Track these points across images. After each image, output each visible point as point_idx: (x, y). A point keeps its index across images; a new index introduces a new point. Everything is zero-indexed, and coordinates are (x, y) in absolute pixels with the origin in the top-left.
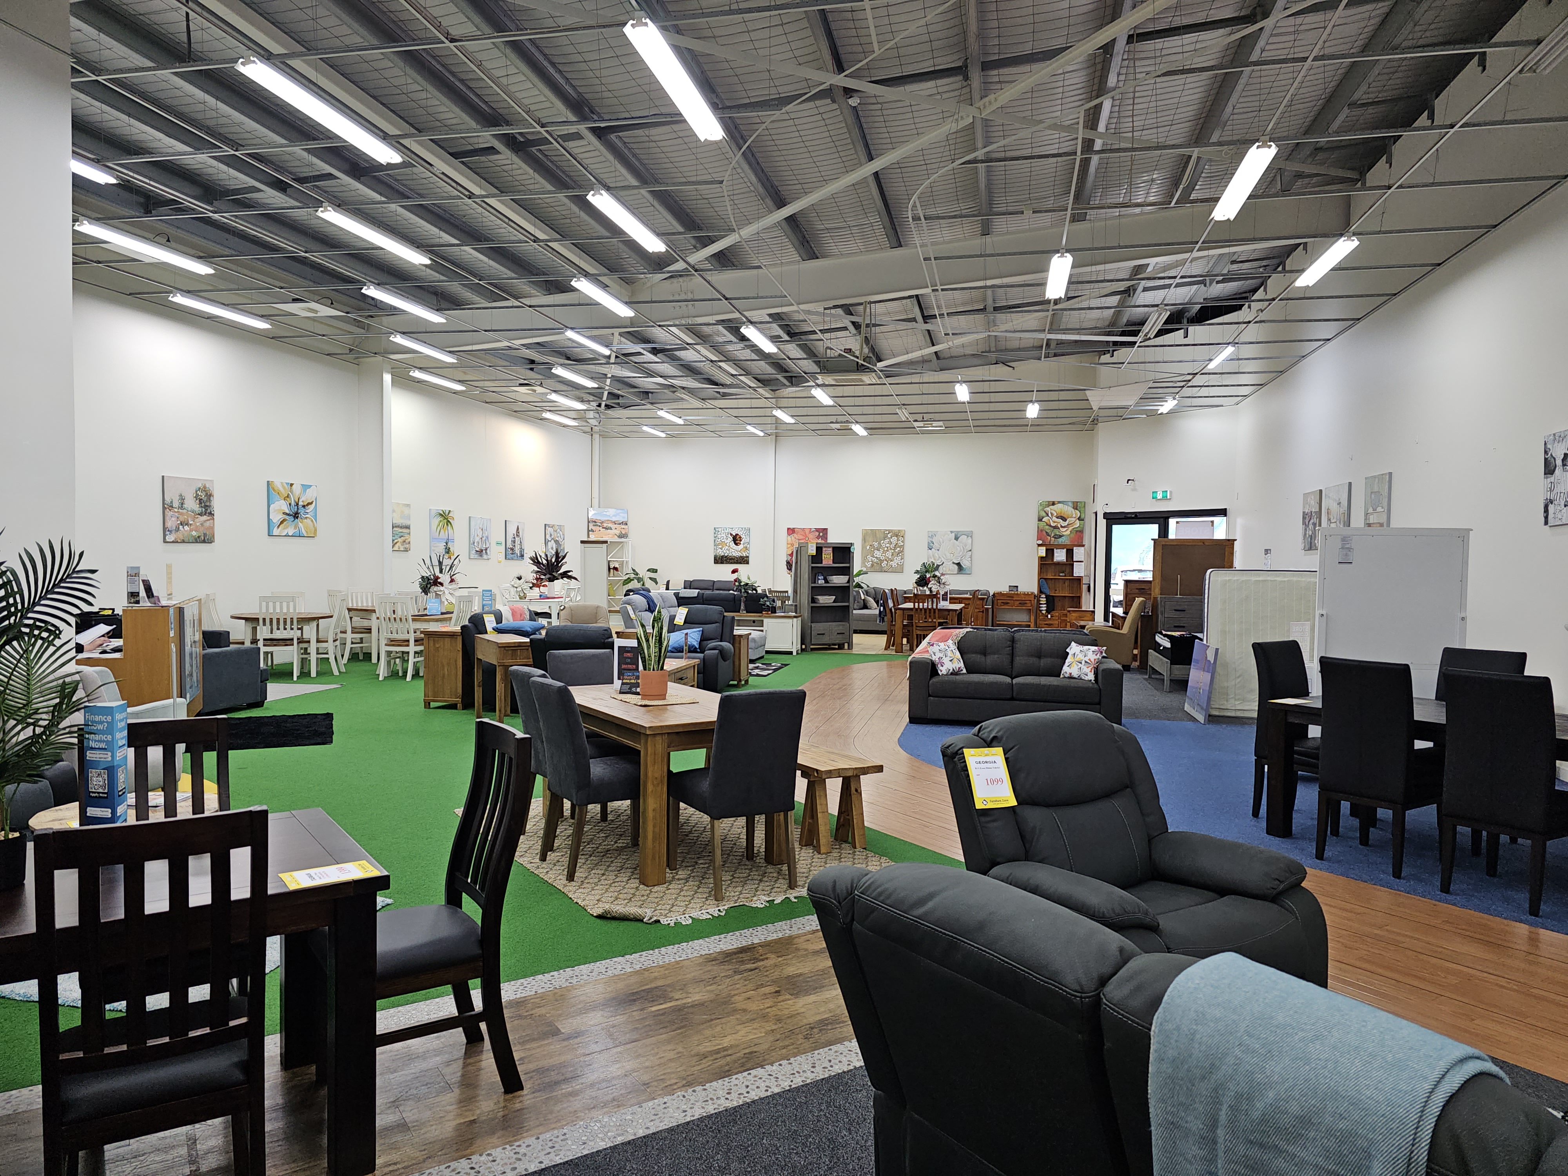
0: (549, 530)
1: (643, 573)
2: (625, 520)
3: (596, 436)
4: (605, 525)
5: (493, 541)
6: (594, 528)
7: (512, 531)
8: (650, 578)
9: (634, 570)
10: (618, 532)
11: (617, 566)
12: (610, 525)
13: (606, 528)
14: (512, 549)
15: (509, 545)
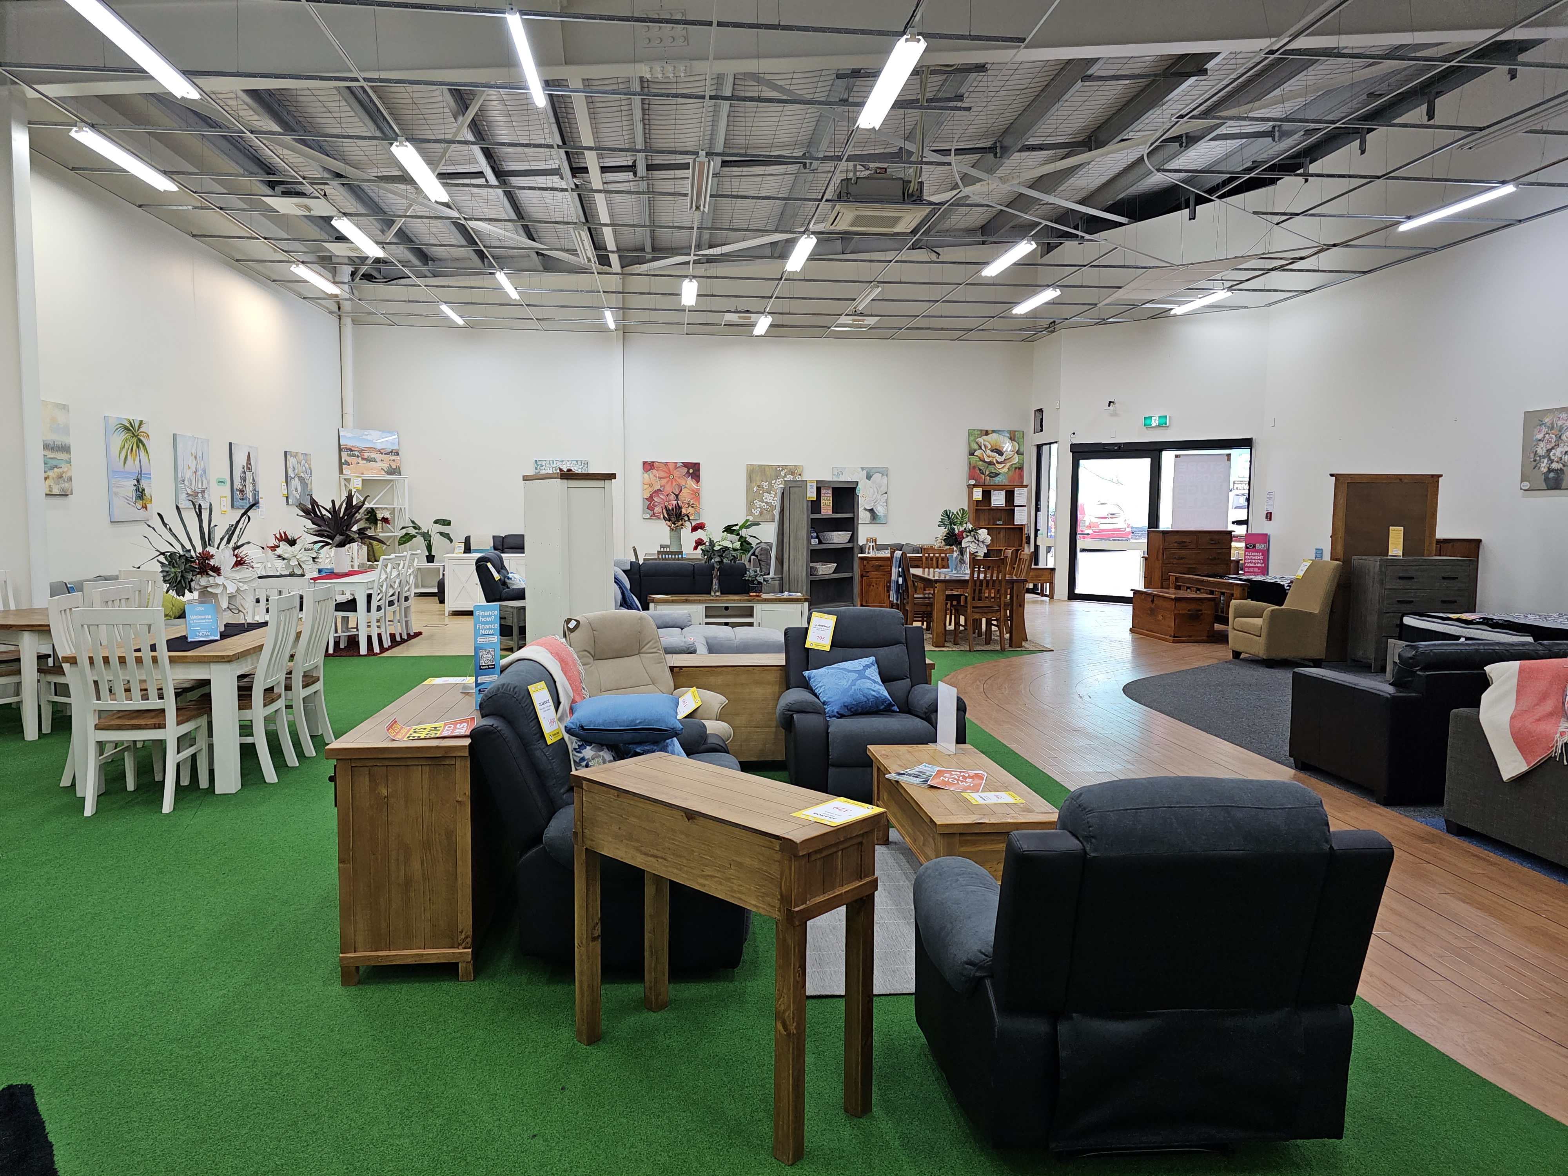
0: (291, 461)
1: (426, 525)
2: (395, 447)
3: (347, 321)
4: (366, 455)
5: (213, 477)
6: (349, 459)
7: (240, 461)
8: (441, 534)
9: (413, 522)
10: (385, 466)
11: (387, 515)
12: (373, 455)
13: (369, 460)
14: (242, 491)
15: (237, 484)
